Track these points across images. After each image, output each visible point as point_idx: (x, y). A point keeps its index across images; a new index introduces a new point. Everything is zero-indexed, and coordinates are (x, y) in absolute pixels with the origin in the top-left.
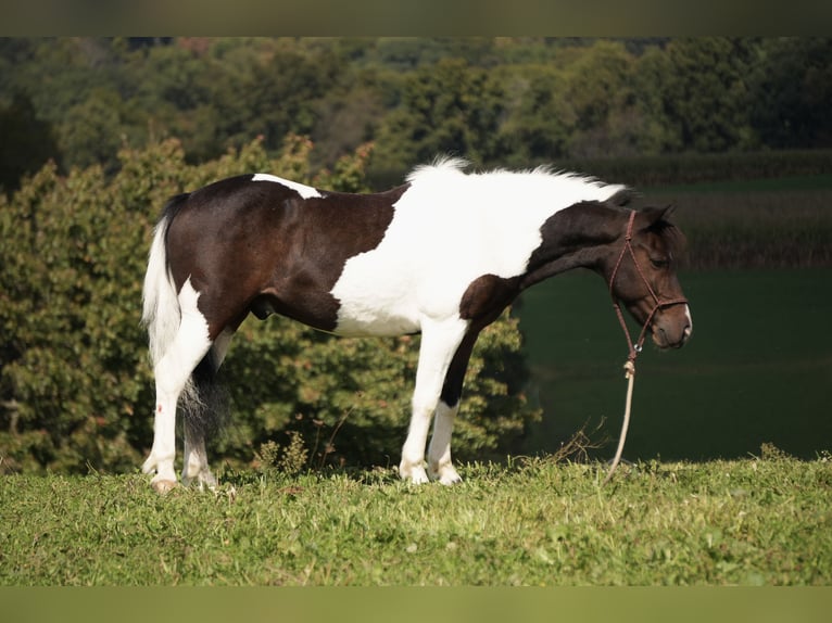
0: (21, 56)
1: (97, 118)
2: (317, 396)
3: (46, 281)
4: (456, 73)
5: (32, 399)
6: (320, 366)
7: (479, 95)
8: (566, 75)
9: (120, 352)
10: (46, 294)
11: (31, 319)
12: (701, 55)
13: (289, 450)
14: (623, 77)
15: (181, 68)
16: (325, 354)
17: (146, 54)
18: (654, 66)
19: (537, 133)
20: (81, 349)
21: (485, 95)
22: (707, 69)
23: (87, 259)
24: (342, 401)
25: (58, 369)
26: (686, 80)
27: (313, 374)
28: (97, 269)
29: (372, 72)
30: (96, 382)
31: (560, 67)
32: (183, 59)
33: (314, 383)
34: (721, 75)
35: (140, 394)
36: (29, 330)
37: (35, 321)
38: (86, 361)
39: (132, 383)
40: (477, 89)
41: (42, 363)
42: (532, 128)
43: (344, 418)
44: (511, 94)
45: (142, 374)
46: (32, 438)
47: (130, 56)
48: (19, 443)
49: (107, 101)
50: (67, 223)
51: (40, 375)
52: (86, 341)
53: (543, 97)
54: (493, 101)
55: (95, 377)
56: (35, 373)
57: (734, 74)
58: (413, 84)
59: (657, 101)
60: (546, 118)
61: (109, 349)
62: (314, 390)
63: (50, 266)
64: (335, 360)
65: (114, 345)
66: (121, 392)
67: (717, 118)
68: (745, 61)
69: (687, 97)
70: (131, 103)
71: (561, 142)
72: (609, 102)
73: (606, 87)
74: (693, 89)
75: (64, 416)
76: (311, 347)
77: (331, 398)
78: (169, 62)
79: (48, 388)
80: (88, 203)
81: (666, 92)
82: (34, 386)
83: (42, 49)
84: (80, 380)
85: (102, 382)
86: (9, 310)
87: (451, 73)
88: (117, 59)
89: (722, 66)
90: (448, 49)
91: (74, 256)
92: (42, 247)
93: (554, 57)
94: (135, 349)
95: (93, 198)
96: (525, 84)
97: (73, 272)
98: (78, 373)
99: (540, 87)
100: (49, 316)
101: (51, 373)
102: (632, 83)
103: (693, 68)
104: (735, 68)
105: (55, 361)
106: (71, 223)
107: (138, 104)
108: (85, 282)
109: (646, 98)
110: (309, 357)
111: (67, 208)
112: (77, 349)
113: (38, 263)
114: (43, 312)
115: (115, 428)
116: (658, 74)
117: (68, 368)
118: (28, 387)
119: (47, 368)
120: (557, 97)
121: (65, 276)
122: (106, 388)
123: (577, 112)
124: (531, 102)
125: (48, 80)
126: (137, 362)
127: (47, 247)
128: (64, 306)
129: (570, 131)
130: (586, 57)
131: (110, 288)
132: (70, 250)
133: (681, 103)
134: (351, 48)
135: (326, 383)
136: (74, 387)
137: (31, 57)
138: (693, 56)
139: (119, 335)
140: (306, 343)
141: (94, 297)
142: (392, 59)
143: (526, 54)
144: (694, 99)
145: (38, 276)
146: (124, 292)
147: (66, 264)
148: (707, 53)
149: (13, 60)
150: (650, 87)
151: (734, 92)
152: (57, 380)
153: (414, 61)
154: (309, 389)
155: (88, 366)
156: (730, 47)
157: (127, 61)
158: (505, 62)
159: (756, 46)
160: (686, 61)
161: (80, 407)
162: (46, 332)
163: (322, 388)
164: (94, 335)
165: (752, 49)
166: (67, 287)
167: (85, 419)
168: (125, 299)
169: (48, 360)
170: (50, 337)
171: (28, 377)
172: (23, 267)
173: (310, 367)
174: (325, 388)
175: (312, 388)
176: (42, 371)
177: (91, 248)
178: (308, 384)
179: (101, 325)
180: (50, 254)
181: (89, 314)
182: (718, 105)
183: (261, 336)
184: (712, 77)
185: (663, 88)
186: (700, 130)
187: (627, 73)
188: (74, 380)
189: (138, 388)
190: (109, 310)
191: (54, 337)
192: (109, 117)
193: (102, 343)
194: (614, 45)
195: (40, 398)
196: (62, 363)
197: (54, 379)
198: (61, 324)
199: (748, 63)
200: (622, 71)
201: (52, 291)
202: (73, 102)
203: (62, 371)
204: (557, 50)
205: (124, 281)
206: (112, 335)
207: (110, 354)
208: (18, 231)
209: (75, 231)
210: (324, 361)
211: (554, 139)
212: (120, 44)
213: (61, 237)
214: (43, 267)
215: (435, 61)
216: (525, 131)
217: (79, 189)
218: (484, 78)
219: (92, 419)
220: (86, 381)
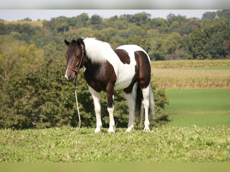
0: (31, 33)
1: (50, 49)
2: (118, 115)
3: (51, 85)
4: (138, 39)
5: (47, 114)
6: (119, 107)
7: (144, 45)
8: (165, 41)
9: (69, 103)
10: (50, 88)
11: (47, 94)
12: (198, 37)
13: (139, 124)
14: (179, 41)
15: (71, 37)
16: (120, 104)
17: (62, 33)
18: (186, 39)
19: (158, 54)
20: (59, 102)
21: (145, 45)
22: (199, 40)
23: (61, 79)
24: (125, 116)
25: (53, 107)
26: (195, 43)
27: (117, 110)
28: (63, 82)
29: (118, 39)
30: (63, 110)
31: (163, 39)
32: (71, 35)
33: (118, 111)
34: (203, 41)
35: (74, 114)
36: (46, 97)
37: (48, 95)
38: (61, 105)
39: (72, 111)
40: (143, 43)
41: (49, 105)
42: (157, 53)
43: (124, 120)
44: (151, 45)
45: (75, 109)
46: (47, 124)
47: (58, 34)
48: (43, 125)
49: (53, 45)
50: (56, 70)
51: (49, 108)
52: (60, 100)
53: (160, 46)
54: (147, 46)
55: (63, 109)
56: (47, 108)
57: (206, 41)
58: (128, 42)
59: (187, 48)
60: (160, 51)
61: (66, 102)
62: (118, 113)
63: (51, 81)
64: (123, 106)
65: (68, 101)
66: (69, 113)
67: (202, 52)
68: (209, 38)
69: (195, 47)
70: (59, 45)
71: (164, 57)
72: (175, 47)
73: (175, 44)
74: (196, 45)
75: (54, 119)
76: (117, 103)
77: (121, 116)
78: (68, 35)
79: (51, 112)
80: (61, 65)
81: (190, 45)
82: (47, 111)
83: (37, 32)
84: (59, 110)
85: (64, 111)
86: (41, 92)
87: (137, 40)
88: (55, 35)
89: (203, 39)
90: (136, 34)
91: (57, 79)
92: (50, 76)
93: (161, 36)
94: (73, 102)
95: (63, 64)
96: (155, 42)
97: (57, 83)
98: (59, 108)
99: (159, 43)
100: (51, 94)
101: (52, 108)
102: (181, 43)
103: (196, 40)
104: (206, 40)
105: (53, 105)
106: (57, 70)
107: (60, 46)
108: (60, 85)
109: (184, 46)
110: (116, 105)
111: (56, 67)
112: (58, 102)
113: (48, 80)
114: (50, 93)
115: (67, 122)
116: (187, 41)
117: (56, 106)
118: (46, 111)
119: (51, 107)
120: (163, 46)
121: (55, 84)
122: (65, 112)
123: (168, 50)
124: (157, 47)
125: (38, 39)
126: (73, 105)
127: (51, 76)
128: (55, 91)
129: (166, 54)
130: (170, 36)
131: (67, 87)
132: (57, 77)
133: (193, 48)
134: (112, 33)
135: (121, 112)
136: (57, 112)
137: (34, 33)
138: (196, 37)
139: (69, 99)
140: (116, 102)
141: (63, 89)
142: (122, 36)
143: (155, 35)
144: (196, 47)
145: (49, 84)
146: (70, 88)
147: (55, 81)
148: (200, 36)
149: (29, 34)
150: (185, 44)
151: (206, 46)
152: (53, 110)
153: (127, 37)
154: (116, 113)
155: (61, 106)
156: (205, 35)
157: (57, 35)
158: (150, 37)
159: (212, 34)
160: (194, 38)
161: (59, 116)
162: (50, 97)
163: (119, 113)
164: (63, 99)
165: (211, 35)
166: (56, 86)
167: (60, 120)
168: (70, 90)
169: (51, 105)
170: (51, 99)
171: (46, 109)
172: (45, 81)
173: (117, 108)
174: (120, 113)
175: (117, 113)
176: (50, 107)
177: (62, 77)
178: (116, 112)
179: (64, 96)
180: (52, 78)
181: (61, 93)
182: (202, 49)
183: (105, 100)
184: (201, 42)
185: (189, 44)
186: (198, 55)
187: (180, 40)
188: (57, 110)
189: (73, 112)
190: (66, 92)
191: (52, 99)
192: (53, 48)
193: (64, 101)
194: (177, 33)
195: (49, 114)
196: (54, 105)
197: (52, 109)
198: (54, 96)
199: (210, 39)
200: (179, 40)
201: (52, 87)
202: (44, 45)
203: (54, 107)
204: (162, 34)
205: (70, 85)
206: (67, 99)
207: (66, 103)
208: (44, 72)
209: (58, 72)
210: (120, 106)
211: (162, 56)
212: (56, 31)
213: (54, 74)
214: (50, 81)
215: (133, 37)
216: (155, 54)
217: (59, 62)
218: (145, 41)
219: (62, 120)
220: (61, 110)
